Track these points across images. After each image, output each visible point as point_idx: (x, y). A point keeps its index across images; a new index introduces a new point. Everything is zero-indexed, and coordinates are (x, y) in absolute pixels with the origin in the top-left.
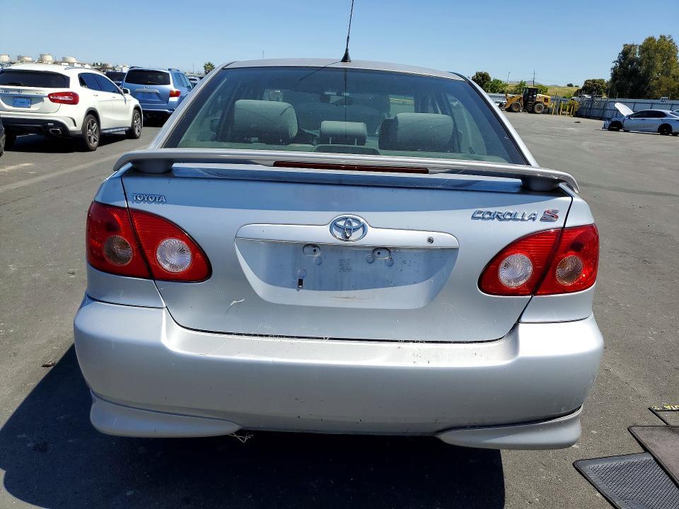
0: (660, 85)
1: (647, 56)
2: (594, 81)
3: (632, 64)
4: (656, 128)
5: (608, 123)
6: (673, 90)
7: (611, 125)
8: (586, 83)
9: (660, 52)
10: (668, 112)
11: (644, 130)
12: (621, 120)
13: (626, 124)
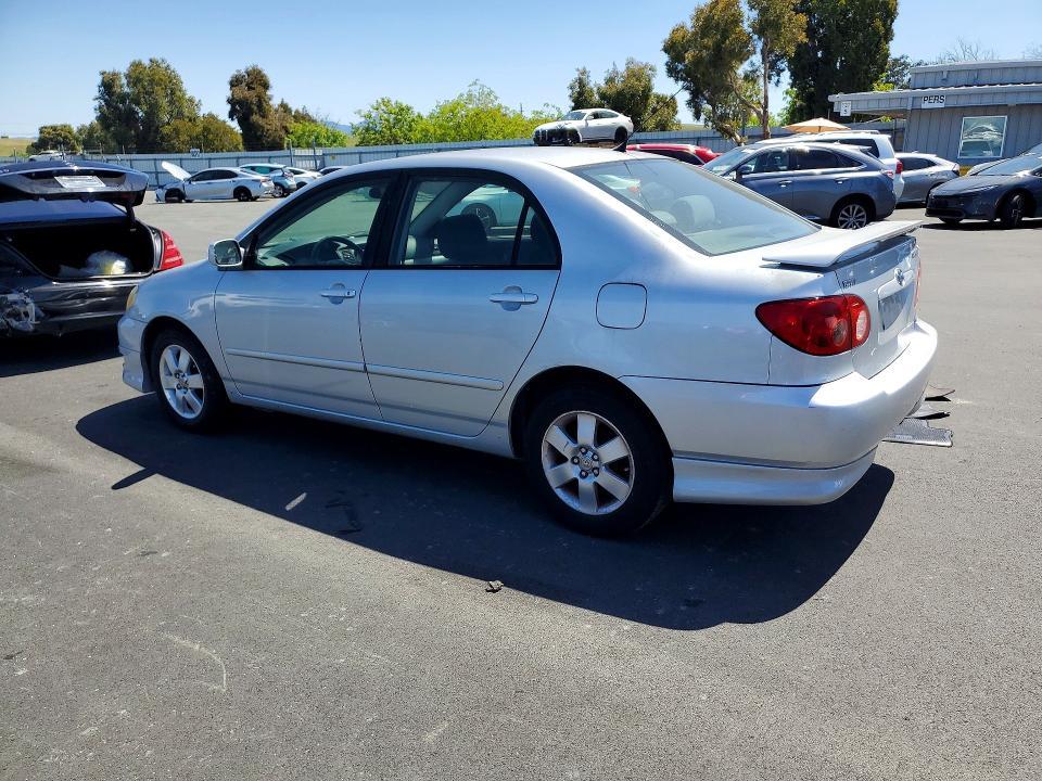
0: (177, 131)
1: (142, 90)
2: (54, 129)
3: (123, 102)
4: (230, 193)
5: (162, 193)
6: (197, 138)
7: (167, 195)
8: (41, 131)
9: (159, 84)
10: (237, 170)
11: (218, 198)
12: (180, 187)
13: (188, 191)
